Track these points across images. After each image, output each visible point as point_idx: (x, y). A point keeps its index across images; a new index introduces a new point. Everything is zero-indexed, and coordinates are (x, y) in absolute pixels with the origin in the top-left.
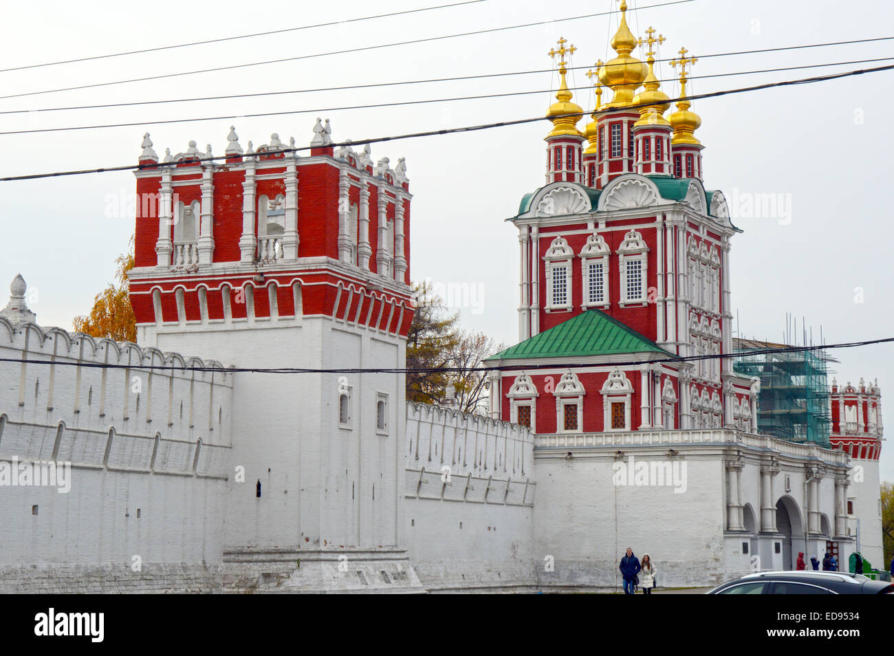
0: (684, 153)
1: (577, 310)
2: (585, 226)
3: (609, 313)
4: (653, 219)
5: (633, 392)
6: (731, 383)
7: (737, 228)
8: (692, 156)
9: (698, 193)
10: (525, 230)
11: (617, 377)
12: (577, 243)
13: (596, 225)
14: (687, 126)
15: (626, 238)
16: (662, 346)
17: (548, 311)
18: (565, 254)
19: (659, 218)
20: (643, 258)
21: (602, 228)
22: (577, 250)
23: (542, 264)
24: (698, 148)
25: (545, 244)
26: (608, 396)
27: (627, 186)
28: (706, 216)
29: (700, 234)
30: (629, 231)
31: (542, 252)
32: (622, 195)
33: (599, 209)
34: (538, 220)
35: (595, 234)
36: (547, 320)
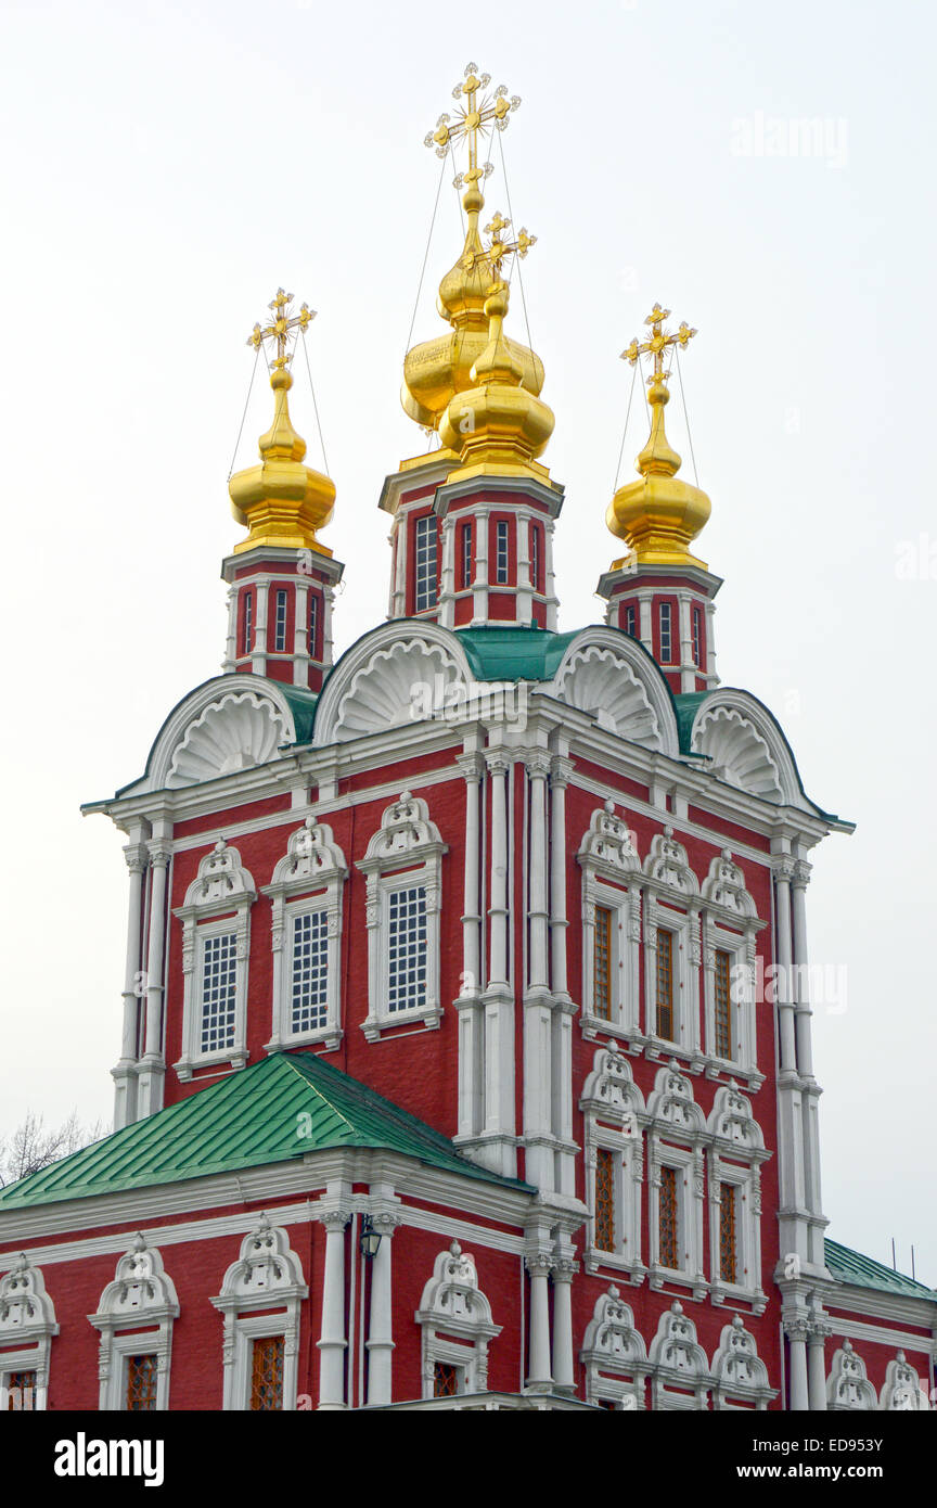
0: (646, 593)
1: (256, 1056)
2: (283, 802)
3: (337, 1063)
4: (449, 756)
5: (306, 1295)
6: (818, 1305)
7: (835, 818)
8: (673, 602)
10: (137, 831)
11: (264, 1249)
12: (262, 854)
13: (314, 795)
14: (657, 517)
15: (387, 820)
16: (469, 1152)
17: (183, 1075)
18: (234, 891)
19: (470, 743)
20: (430, 874)
21: (330, 800)
22: (262, 878)
23: (174, 929)
24: (706, 585)
25: (184, 868)
26: (241, 1316)
27: (391, 660)
28: (675, 755)
29: (656, 809)
30: (396, 797)
31: (175, 896)
32: (383, 693)
33: (318, 742)
34: (163, 797)
35: (310, 821)
36: (174, 1092)
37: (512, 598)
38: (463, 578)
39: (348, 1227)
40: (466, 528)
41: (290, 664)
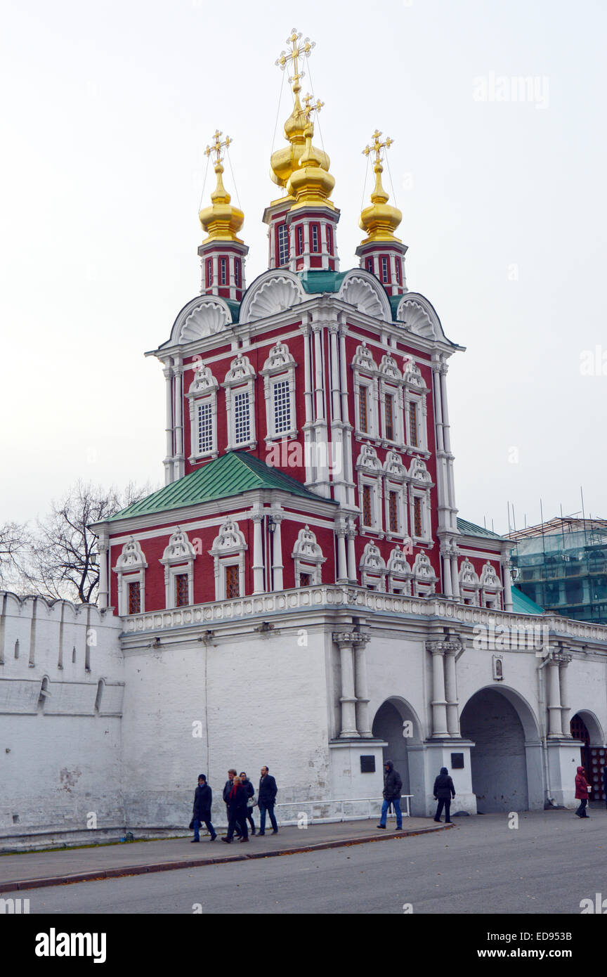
0: (376, 254)
1: (222, 453)
2: (228, 348)
3: (256, 454)
4: (296, 326)
5: (247, 548)
6: (454, 544)
7: (457, 345)
8: (387, 257)
9: (373, 291)
10: (168, 363)
11: (229, 531)
12: (220, 370)
13: (240, 345)
14: (379, 221)
15: (272, 354)
16: (311, 489)
17: (192, 462)
18: (209, 386)
19: (305, 320)
20: (290, 376)
21: (247, 346)
22: (221, 380)
23: (185, 403)
24: (401, 249)
25: (188, 377)
26: (221, 558)
27: (270, 287)
28: (391, 322)
29: (383, 344)
30: (275, 344)
31: (185, 389)
32: (267, 300)
33: (241, 322)
34: (178, 348)
35: (239, 356)
36: (189, 469)
37: (320, 258)
38: (299, 250)
39: (263, 521)
40: (299, 229)
41: (228, 290)
